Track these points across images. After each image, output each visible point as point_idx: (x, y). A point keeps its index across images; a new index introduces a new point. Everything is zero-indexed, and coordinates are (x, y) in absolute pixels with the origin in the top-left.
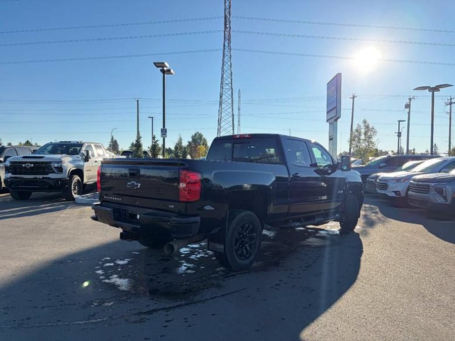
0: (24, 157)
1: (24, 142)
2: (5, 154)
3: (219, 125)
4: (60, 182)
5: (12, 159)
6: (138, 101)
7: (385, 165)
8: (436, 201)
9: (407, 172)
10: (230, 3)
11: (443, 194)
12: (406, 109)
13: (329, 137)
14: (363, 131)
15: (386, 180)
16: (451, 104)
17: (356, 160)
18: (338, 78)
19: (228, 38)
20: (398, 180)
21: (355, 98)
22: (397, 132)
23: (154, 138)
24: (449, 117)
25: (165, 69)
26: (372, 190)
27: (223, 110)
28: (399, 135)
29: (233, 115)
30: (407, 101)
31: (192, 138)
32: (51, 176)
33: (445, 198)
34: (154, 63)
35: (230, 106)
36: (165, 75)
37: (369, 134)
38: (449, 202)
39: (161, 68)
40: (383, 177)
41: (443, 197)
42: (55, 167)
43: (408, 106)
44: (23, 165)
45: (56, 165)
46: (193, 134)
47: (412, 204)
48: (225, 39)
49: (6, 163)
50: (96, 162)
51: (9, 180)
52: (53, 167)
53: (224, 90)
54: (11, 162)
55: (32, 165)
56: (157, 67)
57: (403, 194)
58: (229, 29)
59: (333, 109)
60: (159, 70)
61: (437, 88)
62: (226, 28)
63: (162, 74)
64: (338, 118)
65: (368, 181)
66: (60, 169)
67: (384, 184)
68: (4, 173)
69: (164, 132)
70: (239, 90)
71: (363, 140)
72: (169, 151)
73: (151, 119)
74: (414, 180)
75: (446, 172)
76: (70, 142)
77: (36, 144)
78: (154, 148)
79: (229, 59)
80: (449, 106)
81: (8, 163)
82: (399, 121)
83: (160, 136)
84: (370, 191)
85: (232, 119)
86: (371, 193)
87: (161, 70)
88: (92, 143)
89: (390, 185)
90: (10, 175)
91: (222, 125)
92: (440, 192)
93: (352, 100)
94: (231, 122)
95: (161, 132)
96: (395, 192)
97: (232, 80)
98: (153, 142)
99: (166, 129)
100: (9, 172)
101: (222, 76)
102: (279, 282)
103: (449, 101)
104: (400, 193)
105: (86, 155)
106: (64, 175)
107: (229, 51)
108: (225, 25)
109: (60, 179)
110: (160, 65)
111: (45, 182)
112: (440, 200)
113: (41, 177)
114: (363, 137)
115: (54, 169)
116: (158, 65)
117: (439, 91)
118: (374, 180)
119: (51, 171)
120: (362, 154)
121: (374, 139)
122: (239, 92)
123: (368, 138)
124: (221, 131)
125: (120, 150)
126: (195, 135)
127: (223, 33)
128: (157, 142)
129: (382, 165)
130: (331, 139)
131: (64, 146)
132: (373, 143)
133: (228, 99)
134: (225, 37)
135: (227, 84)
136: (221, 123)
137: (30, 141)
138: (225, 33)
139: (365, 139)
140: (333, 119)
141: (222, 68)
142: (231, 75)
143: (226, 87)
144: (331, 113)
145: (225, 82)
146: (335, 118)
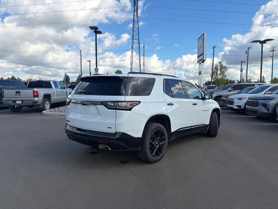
1: (10, 77)
7: (232, 89)
13: (199, 72)
14: (219, 68)
18: (204, 35)
19: (136, 10)
20: (240, 99)
24: (272, 59)
25: (97, 30)
28: (242, 70)
29: (140, 59)
33: (268, 109)
34: (90, 27)
35: (138, 53)
36: (97, 34)
37: (223, 70)
38: (270, 112)
39: (94, 30)
43: (247, 53)
47: (248, 113)
53: (134, 43)
56: (92, 29)
58: (137, 5)
59: (201, 55)
62: (135, 4)
63: (95, 34)
64: (205, 60)
67: (232, 101)
73: (89, 62)
77: (18, 78)
79: (137, 24)
80: (272, 52)
82: (242, 62)
85: (139, 61)
89: (235, 101)
94: (139, 64)
95: (95, 70)
96: (238, 106)
97: (139, 37)
99: (98, 68)
101: (133, 34)
103: (272, 49)
104: (241, 107)
107: (137, 18)
108: (135, 2)
112: (265, 111)
114: (219, 72)
117: (266, 43)
122: (144, 45)
123: (222, 73)
124: (133, 69)
125: (70, 81)
132: (225, 76)
133: (136, 49)
134: (134, 9)
135: (136, 40)
136: (132, 64)
137: (15, 77)
138: (134, 7)
139: (220, 74)
140: (201, 61)
141: (133, 30)
142: (139, 34)
143: (136, 42)
144: (200, 57)
145: (135, 38)
146: (203, 60)
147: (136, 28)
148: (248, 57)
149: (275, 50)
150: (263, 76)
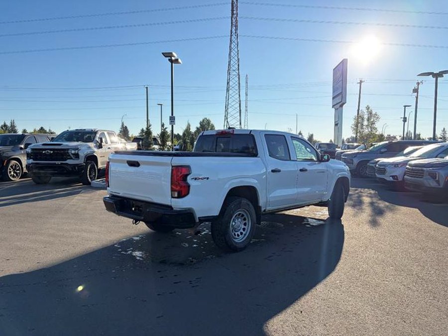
0: (44, 145)
1: (38, 128)
2: (25, 141)
3: (226, 111)
4: (77, 168)
5: (33, 146)
6: (147, 88)
7: (386, 150)
8: (430, 185)
9: (406, 158)
11: (436, 178)
12: (414, 94)
13: (335, 122)
14: (366, 117)
15: (385, 165)
17: (359, 146)
18: (344, 63)
19: (234, 25)
20: (396, 165)
21: (362, 83)
22: (403, 117)
23: (163, 125)
25: (173, 58)
26: (372, 175)
27: (230, 96)
28: (405, 120)
29: (240, 101)
30: (415, 86)
31: (200, 124)
32: (69, 162)
33: (438, 182)
34: (163, 53)
35: (237, 92)
36: (173, 64)
37: (372, 120)
38: (441, 186)
39: (170, 58)
40: (382, 162)
41: (436, 181)
42: (72, 154)
43: (416, 91)
44: (44, 152)
45: (73, 152)
46: (201, 120)
47: (408, 188)
48: (232, 26)
49: (27, 150)
50: (109, 148)
51: (31, 166)
52: (70, 154)
53: (231, 76)
54: (33, 149)
55: (52, 152)
56: (166, 57)
57: (400, 179)
58: (236, 15)
59: (339, 94)
61: (440, 74)
62: (233, 14)
63: (170, 63)
64: (344, 104)
65: (369, 166)
66: (77, 156)
67: (383, 169)
68: (26, 158)
69: (172, 119)
70: (247, 76)
71: (366, 126)
72: (178, 137)
74: (410, 165)
75: (441, 157)
76: (85, 130)
77: (50, 130)
78: (163, 135)
79: (236, 46)
81: (29, 150)
82: (405, 106)
83: (169, 123)
84: (370, 176)
85: (239, 105)
86: (371, 178)
87: (169, 60)
88: (105, 131)
89: (388, 169)
90: (31, 161)
91: (229, 111)
92: (433, 176)
93: (359, 85)
94: (238, 108)
95: (170, 119)
96: (392, 176)
97: (239, 66)
98: (162, 129)
99: (174, 117)
100: (31, 158)
101: (230, 62)
102: (272, 255)
104: (397, 178)
105: (100, 142)
106: (81, 161)
107: (236, 37)
108: (233, 11)
109: (77, 165)
110: (168, 55)
111: (63, 167)
112: (433, 184)
113: (59, 162)
114: (365, 123)
115: (72, 156)
116: (166, 55)
117: (443, 76)
118: (373, 165)
119: (68, 157)
120: (365, 139)
121: (377, 125)
122: (247, 78)
123: (371, 124)
124: (229, 116)
125: (130, 136)
126: (203, 120)
127: (230, 19)
128: (166, 130)
129: (383, 150)
130: (336, 125)
131: (80, 134)
132: (376, 129)
133: (234, 85)
134: (232, 23)
135: (234, 71)
136: (228, 109)
137: (44, 128)
138: (232, 19)
139: (368, 125)
140: (338, 105)
141: (230, 54)
142: (238, 62)
143: (233, 73)
144: (337, 98)
145: (233, 68)
146: (341, 104)
147: (235, 52)
148: (417, 98)
150: (444, 129)
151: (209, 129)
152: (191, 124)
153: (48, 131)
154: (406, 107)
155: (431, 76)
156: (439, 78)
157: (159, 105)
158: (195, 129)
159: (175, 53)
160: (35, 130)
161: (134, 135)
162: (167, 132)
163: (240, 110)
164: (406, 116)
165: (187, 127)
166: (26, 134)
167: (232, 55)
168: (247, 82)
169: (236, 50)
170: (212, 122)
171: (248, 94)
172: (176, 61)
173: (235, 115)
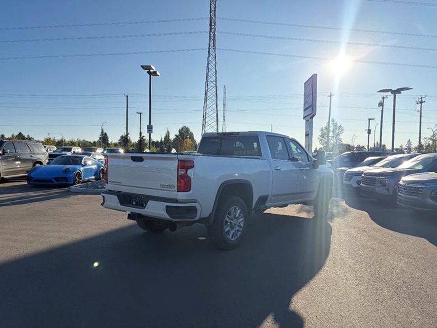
1: (16, 134)
3: (204, 120)
6: (127, 96)
8: (381, 192)
10: (215, 5)
11: (386, 186)
12: (380, 107)
13: (306, 133)
14: (331, 129)
16: (421, 102)
18: (314, 78)
19: (213, 38)
21: (332, 97)
22: (368, 129)
23: (141, 133)
24: (419, 115)
25: (151, 71)
27: (208, 106)
28: (369, 132)
29: (217, 111)
30: (380, 100)
31: (179, 132)
34: (142, 66)
35: (214, 102)
36: (152, 76)
38: (390, 193)
39: (148, 70)
41: (386, 188)
43: (381, 104)
48: (210, 39)
53: (209, 87)
56: (145, 69)
58: (214, 30)
59: (310, 107)
60: (146, 72)
61: (398, 91)
62: (211, 28)
63: (149, 75)
64: (314, 115)
69: (150, 128)
70: (225, 87)
72: (157, 144)
73: (139, 114)
74: (365, 174)
77: (28, 135)
78: (141, 141)
79: (214, 58)
80: (420, 104)
82: (369, 119)
83: (146, 132)
85: (216, 115)
87: (148, 72)
91: (207, 120)
92: (383, 184)
93: (329, 98)
94: (216, 118)
95: (148, 128)
97: (216, 78)
98: (140, 137)
99: (152, 126)
101: (208, 74)
103: (420, 100)
107: (214, 50)
108: (211, 25)
110: (147, 68)
112: (383, 191)
114: (331, 134)
116: (146, 68)
117: (401, 93)
122: (225, 89)
123: (337, 135)
124: (206, 125)
125: (109, 142)
126: (182, 129)
127: (209, 33)
128: (144, 138)
130: (307, 135)
133: (212, 96)
134: (210, 37)
135: (212, 82)
136: (206, 118)
137: (23, 133)
138: (210, 33)
139: (333, 137)
140: (309, 117)
141: (208, 67)
142: (216, 74)
143: (211, 85)
144: (308, 110)
145: (210, 80)
146: (311, 115)
147: (211, 64)
148: (382, 111)
149: (425, 102)
150: (409, 140)
151: (188, 136)
152: (170, 132)
153: (26, 136)
154: (371, 120)
155: (390, 92)
156: (396, 95)
157: (137, 113)
158: (174, 137)
159: (154, 66)
160: (13, 136)
161: (113, 142)
162: (144, 140)
163: (217, 120)
164: (370, 129)
165: (166, 135)
166: (5, 140)
167: (210, 67)
168: (225, 93)
169: (214, 62)
170: (191, 130)
171: (226, 105)
172: (155, 73)
173: (213, 125)
